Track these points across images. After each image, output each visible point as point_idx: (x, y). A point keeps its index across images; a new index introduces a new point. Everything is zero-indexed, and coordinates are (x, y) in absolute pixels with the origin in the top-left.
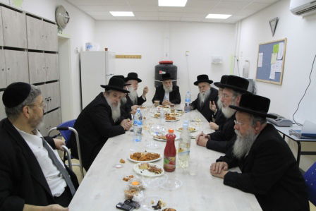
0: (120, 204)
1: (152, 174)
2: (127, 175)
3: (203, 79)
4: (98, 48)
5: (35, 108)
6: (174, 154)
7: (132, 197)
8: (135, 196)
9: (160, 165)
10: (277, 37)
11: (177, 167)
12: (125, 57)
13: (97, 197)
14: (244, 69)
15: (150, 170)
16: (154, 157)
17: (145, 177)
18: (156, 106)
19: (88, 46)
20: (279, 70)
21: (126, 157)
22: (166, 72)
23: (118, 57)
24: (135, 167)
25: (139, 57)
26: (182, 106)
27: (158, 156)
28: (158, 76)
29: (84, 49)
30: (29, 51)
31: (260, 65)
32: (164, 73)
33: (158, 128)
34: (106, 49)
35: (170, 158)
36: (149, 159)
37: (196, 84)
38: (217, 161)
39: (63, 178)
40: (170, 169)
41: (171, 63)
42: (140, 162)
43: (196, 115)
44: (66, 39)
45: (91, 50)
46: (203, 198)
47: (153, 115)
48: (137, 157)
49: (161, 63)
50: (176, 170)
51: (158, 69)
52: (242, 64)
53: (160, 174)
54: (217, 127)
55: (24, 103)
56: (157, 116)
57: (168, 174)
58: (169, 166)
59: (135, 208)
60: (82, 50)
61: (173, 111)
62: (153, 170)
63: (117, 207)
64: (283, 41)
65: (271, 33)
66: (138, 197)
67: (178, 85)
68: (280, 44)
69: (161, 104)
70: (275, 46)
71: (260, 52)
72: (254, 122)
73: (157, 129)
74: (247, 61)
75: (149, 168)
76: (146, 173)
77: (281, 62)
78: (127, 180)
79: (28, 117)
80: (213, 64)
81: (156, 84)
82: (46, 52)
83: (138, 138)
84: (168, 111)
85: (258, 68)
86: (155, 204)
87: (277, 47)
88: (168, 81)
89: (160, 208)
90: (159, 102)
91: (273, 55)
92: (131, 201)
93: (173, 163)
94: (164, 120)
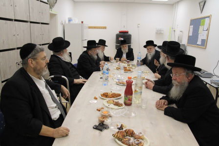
0: (95, 126)
1: (116, 107)
2: (100, 107)
3: (150, 43)
4: (76, 21)
5: (37, 60)
6: (131, 94)
7: (104, 121)
8: (105, 121)
9: (122, 101)
10: (205, 14)
11: (133, 103)
12: (95, 28)
13: (80, 121)
14: (179, 37)
15: (115, 105)
16: (117, 96)
17: (112, 108)
18: (117, 62)
19: (70, 20)
20: (205, 38)
21: (98, 95)
22: (124, 39)
23: (90, 28)
24: (105, 102)
25: (105, 28)
26: (135, 62)
27: (120, 95)
28: (118, 41)
29: (67, 22)
30: (31, 22)
31: (191, 34)
32: (122, 39)
33: (119, 76)
34: (82, 22)
35: (129, 96)
36: (113, 97)
37: (145, 47)
38: (161, 99)
39: (59, 108)
40: (128, 104)
41: (127, 32)
42: (108, 99)
43: (145, 68)
44: (55, 15)
45: (71, 22)
46: (151, 123)
47: (115, 68)
48: (105, 95)
49: (120, 32)
50: (133, 105)
51: (118, 36)
52: (178, 33)
53: (121, 107)
54: (160, 76)
55: (29, 57)
56: (118, 69)
57: (127, 107)
58: (128, 102)
59: (106, 128)
60: (65, 22)
61: (129, 65)
62: (117, 104)
63: (94, 128)
64: (209, 17)
65: (200, 11)
66: (108, 122)
67: (132, 47)
68: (206, 19)
69: (120, 60)
70: (202, 20)
71: (191, 25)
72: (187, 74)
74: (181, 31)
75: (114, 103)
76: (112, 106)
77: (207, 32)
78: (99, 111)
79: (33, 67)
80: (157, 33)
81: (117, 47)
82: (42, 23)
83: (106, 83)
84: (126, 65)
85: (189, 37)
86: (119, 127)
87: (204, 21)
88: (125, 46)
89: (122, 129)
90: (119, 59)
91: (200, 27)
92: (103, 124)
93: (130, 100)
94: (122, 71)
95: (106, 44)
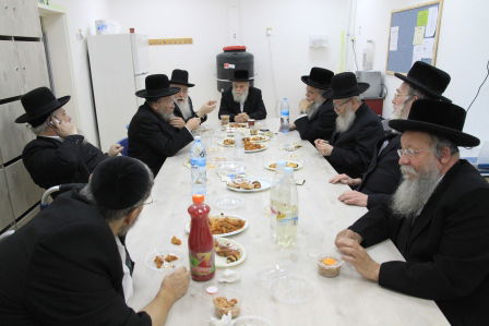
4: (117, 28)
12: (165, 42)
14: (365, 55)
18: (223, 124)
19: (100, 27)
20: (429, 55)
22: (236, 67)
23: (152, 43)
25: (189, 41)
28: (222, 73)
29: (94, 31)
31: (394, 47)
32: (233, 66)
33: (232, 166)
34: (132, 30)
41: (243, 50)
45: (104, 32)
47: (221, 142)
49: (226, 50)
51: (221, 60)
52: (361, 47)
56: (229, 143)
60: (89, 32)
61: (254, 133)
64: (437, 4)
67: (256, 85)
68: (431, 10)
69: (232, 120)
70: (420, 13)
71: (392, 25)
73: (230, 170)
74: (370, 41)
77: (433, 40)
80: (311, 48)
81: (220, 86)
84: (246, 132)
85: (390, 53)
87: (426, 15)
90: (228, 117)
91: (416, 29)
95: (190, 82)
